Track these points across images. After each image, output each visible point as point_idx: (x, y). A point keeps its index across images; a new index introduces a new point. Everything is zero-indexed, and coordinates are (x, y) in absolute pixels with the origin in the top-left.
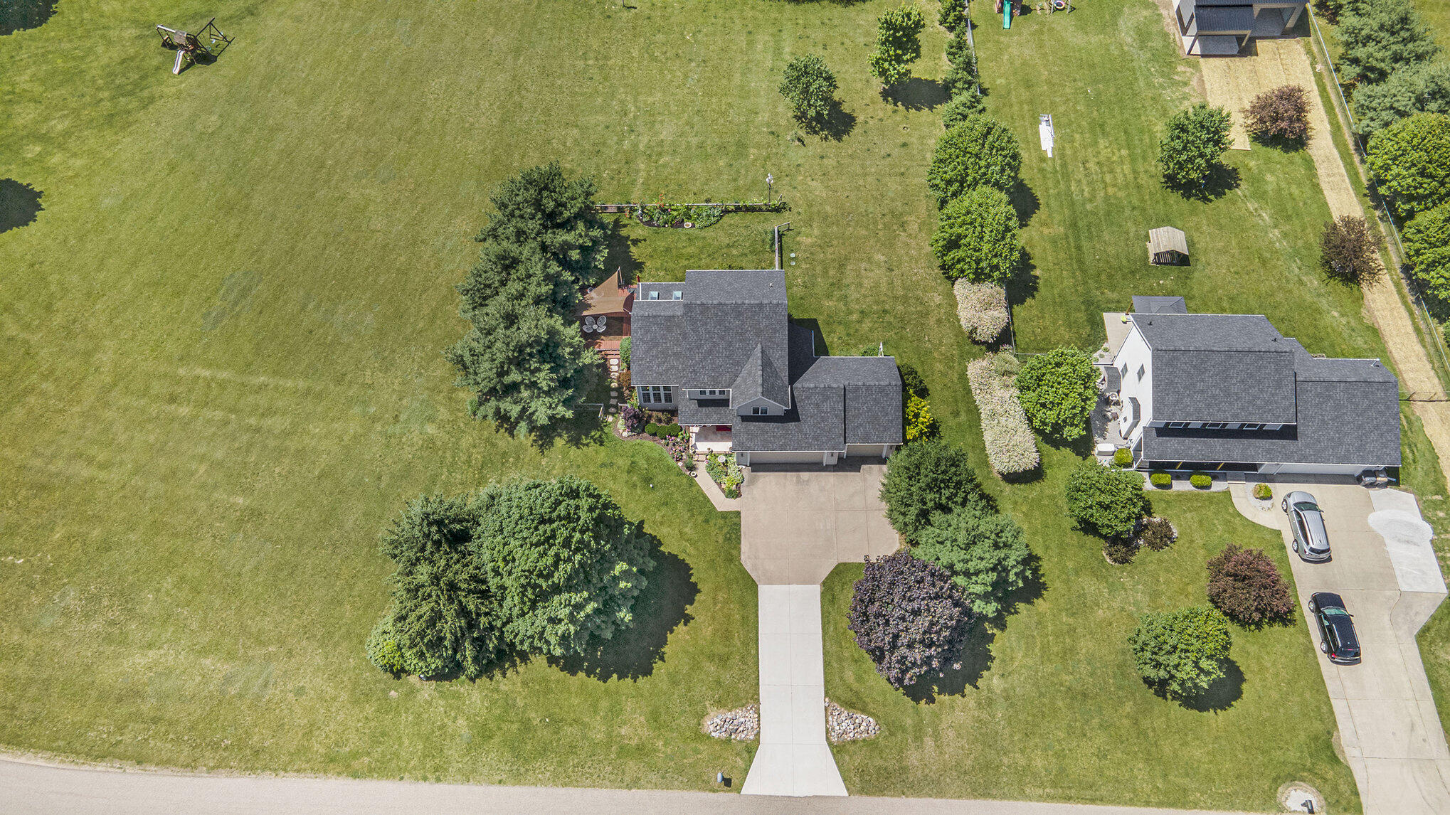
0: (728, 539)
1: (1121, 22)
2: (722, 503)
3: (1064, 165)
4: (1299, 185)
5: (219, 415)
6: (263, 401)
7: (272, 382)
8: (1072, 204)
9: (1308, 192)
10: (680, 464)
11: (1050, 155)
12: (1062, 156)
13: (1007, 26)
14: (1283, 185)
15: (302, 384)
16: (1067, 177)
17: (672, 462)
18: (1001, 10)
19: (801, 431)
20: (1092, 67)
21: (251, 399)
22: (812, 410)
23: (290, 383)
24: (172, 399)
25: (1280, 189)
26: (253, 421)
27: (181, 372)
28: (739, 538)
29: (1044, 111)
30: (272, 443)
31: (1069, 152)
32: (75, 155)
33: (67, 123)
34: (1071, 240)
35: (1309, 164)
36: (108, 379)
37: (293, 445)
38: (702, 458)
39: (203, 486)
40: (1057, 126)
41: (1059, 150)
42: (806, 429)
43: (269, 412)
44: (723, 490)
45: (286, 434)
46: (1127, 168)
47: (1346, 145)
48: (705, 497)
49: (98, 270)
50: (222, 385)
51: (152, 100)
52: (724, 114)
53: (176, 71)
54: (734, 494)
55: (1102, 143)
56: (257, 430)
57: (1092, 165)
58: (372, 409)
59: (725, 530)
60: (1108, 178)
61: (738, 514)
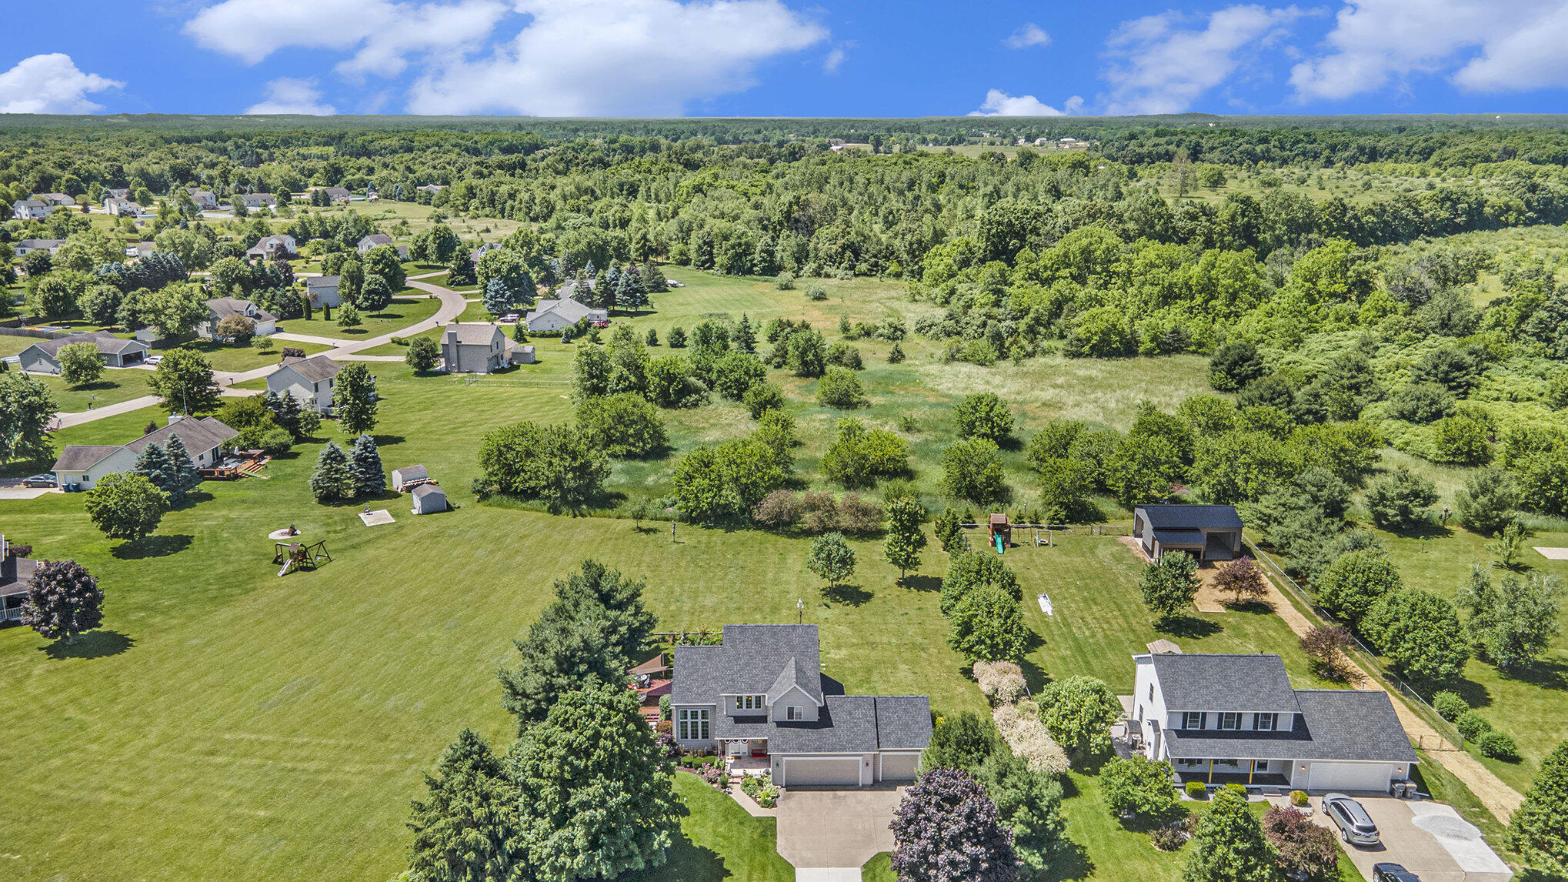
0: (763, 835)
1: (1097, 551)
2: (755, 810)
3: (1064, 619)
4: (1275, 630)
8: (1075, 639)
9: (1284, 635)
10: (715, 786)
11: (1050, 614)
12: (1061, 614)
13: (1001, 551)
14: (1260, 630)
16: (1068, 625)
17: (707, 784)
18: (994, 544)
19: (835, 736)
20: (1078, 572)
22: (844, 716)
25: (1258, 633)
28: (774, 836)
29: (1041, 592)
31: (1066, 612)
32: (175, 618)
34: (1080, 659)
35: (1281, 621)
38: (735, 780)
40: (1053, 599)
41: (1058, 610)
42: (839, 732)
44: (759, 803)
46: (1121, 621)
47: (1307, 611)
48: (740, 807)
49: (169, 678)
50: (264, 744)
51: (254, 589)
52: (758, 593)
53: (280, 575)
54: (770, 804)
55: (1095, 608)
57: (1089, 619)
59: (759, 831)
60: (1105, 626)
61: (774, 819)
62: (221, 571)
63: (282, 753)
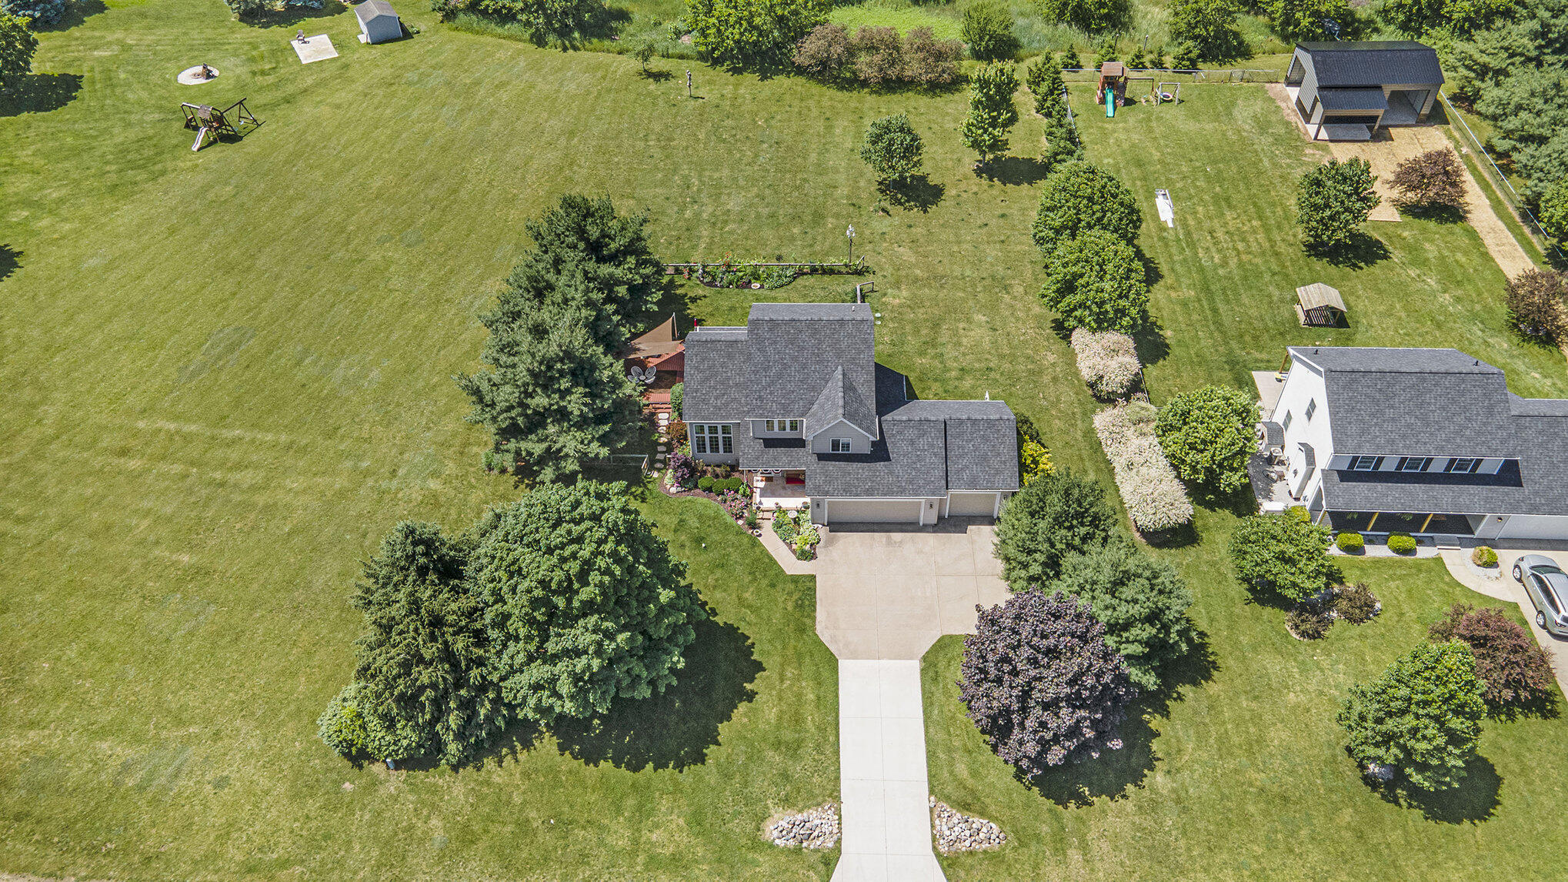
0: (799, 606)
1: (1236, 112)
2: (792, 566)
3: (1188, 234)
4: (1466, 253)
5: (178, 468)
6: (234, 455)
7: (248, 436)
8: (1201, 270)
9: (1477, 260)
10: (740, 522)
11: (1170, 225)
12: (1185, 226)
13: (1110, 114)
14: (1446, 253)
15: (284, 438)
16: (1192, 245)
17: (730, 520)
18: (1103, 101)
19: (891, 473)
20: (1209, 149)
21: (219, 453)
22: (905, 447)
23: (269, 437)
24: (124, 452)
25: (1442, 258)
26: (218, 475)
27: (141, 424)
28: (813, 606)
29: (1160, 186)
30: (236, 497)
31: (1191, 222)
32: (65, 220)
33: (64, 192)
34: (1205, 303)
35: (1473, 235)
36: (51, 431)
37: (261, 499)
38: (767, 515)
39: (142, 542)
40: (1176, 199)
41: (1181, 219)
42: (897, 469)
43: (238, 466)
44: (794, 552)
45: (254, 489)
46: (1261, 236)
47: (1512, 218)
48: (771, 559)
49: (65, 324)
50: (187, 439)
51: (163, 173)
52: (797, 188)
53: (195, 149)
54: (807, 555)
55: (1229, 215)
56: (222, 485)
57: (1220, 234)
58: (365, 464)
59: (795, 597)
60: (1240, 246)
61: (813, 578)
62: (121, 139)
63: (208, 455)
